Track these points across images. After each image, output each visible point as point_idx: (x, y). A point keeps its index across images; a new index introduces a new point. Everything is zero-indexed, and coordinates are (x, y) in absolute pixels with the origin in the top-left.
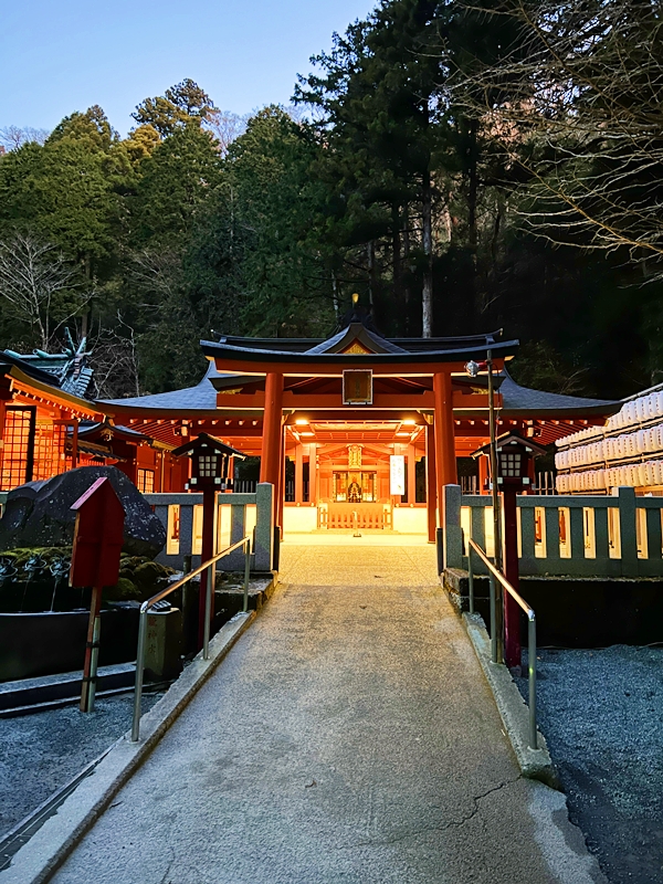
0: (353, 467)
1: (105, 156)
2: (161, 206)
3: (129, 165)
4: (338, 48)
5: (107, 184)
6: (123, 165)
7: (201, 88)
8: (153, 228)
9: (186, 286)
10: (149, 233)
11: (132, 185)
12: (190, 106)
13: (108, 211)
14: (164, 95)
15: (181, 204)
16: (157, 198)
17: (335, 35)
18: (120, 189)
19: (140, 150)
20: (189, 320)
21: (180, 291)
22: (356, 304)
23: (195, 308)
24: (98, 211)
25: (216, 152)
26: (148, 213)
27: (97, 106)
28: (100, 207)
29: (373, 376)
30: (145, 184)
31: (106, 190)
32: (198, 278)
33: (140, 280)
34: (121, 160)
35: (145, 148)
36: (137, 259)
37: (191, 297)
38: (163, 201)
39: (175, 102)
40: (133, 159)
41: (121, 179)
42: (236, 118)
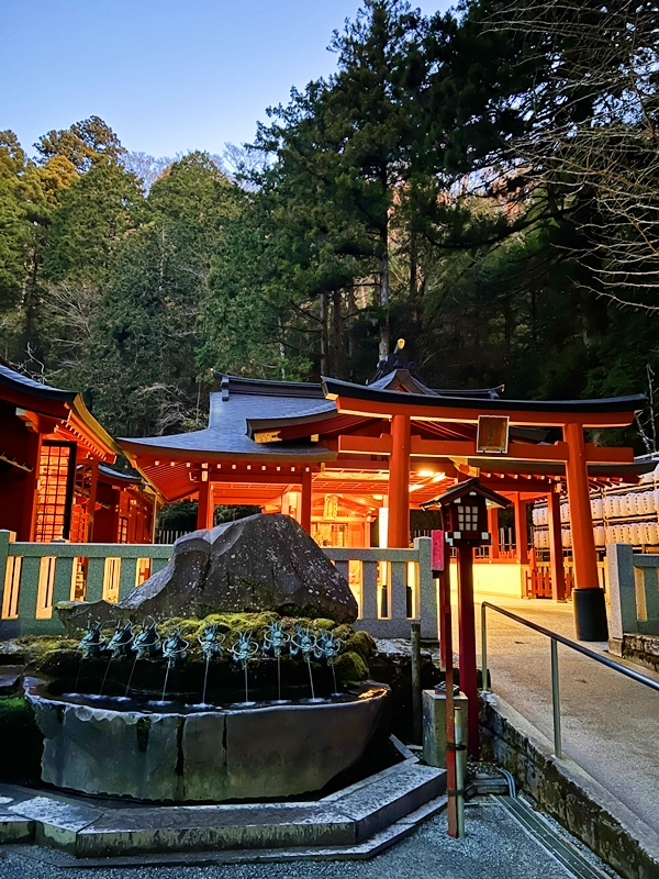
0: (328, 518)
1: (18, 181)
2: (82, 238)
3: (42, 194)
4: (295, 103)
5: (19, 211)
6: (37, 193)
7: (109, 126)
8: (72, 260)
9: (113, 323)
10: (67, 265)
11: (45, 214)
12: (96, 143)
13: (20, 238)
14: (69, 129)
15: (104, 238)
16: (77, 229)
17: (293, 90)
18: (32, 217)
19: (54, 181)
20: (114, 359)
21: (104, 328)
22: (400, 350)
23: (121, 346)
24: (10, 238)
25: (140, 190)
26: (67, 244)
27: (10, 131)
28: (12, 234)
29: (510, 423)
30: (64, 215)
31: (19, 217)
32: (128, 315)
33: (54, 313)
34: (35, 188)
35: (60, 179)
36: (53, 290)
37: (116, 335)
38: (83, 234)
39: (80, 137)
40: (47, 189)
41: (35, 208)
42: (151, 160)
